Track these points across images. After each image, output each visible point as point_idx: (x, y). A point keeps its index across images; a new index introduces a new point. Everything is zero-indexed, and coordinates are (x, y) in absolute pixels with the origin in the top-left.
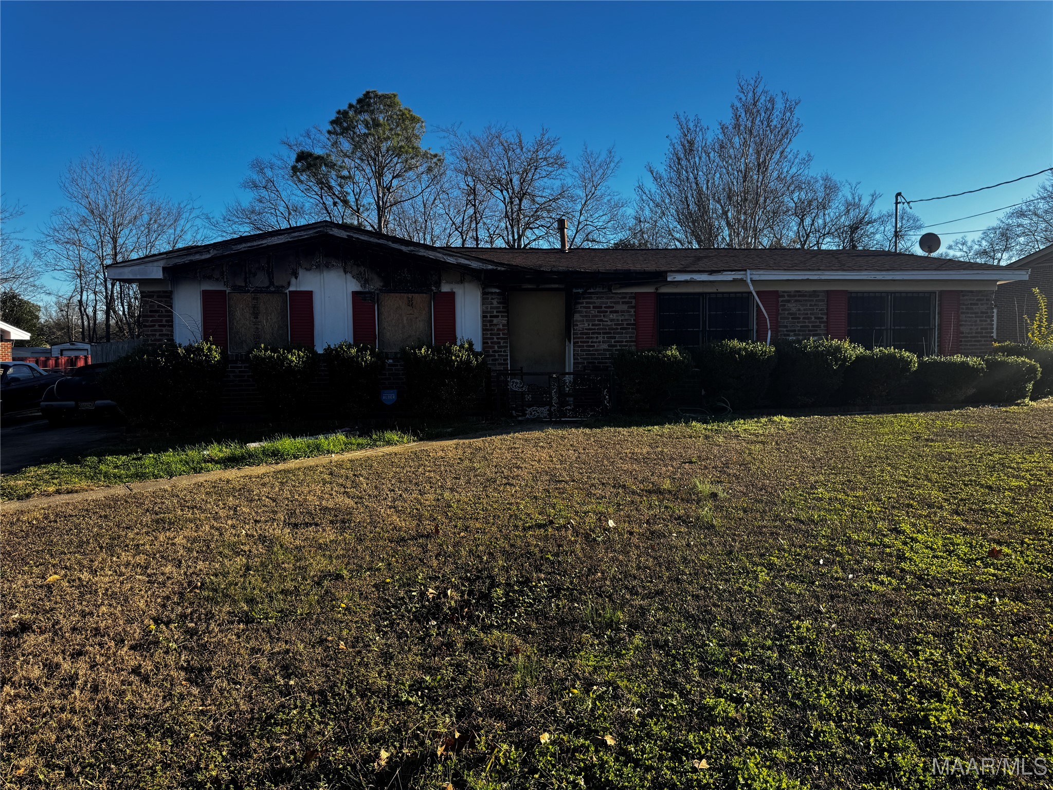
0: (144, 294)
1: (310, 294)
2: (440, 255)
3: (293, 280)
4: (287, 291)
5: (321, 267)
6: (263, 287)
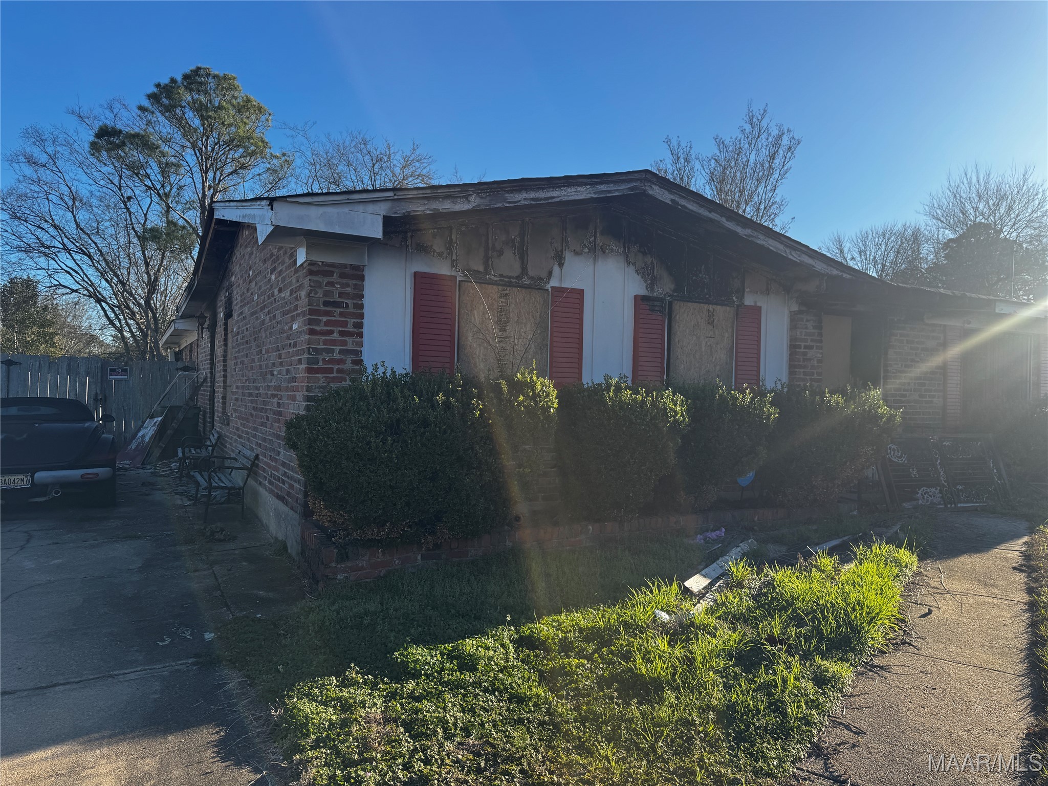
1: (581, 292)
3: (556, 269)
4: (549, 287)
5: (595, 251)
6: (511, 277)
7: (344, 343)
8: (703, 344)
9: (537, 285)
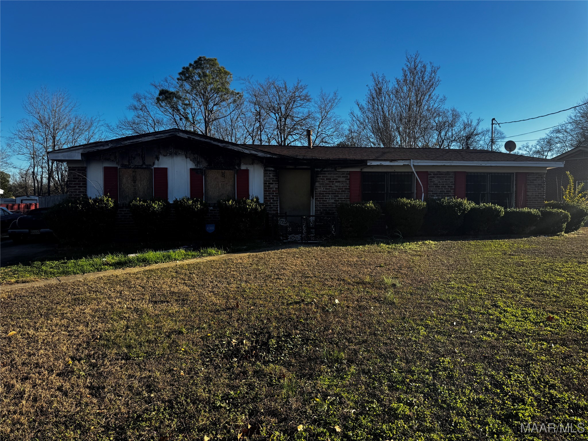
0: (70, 169)
1: (166, 169)
2: (240, 149)
3: (156, 162)
4: (153, 168)
5: (171, 155)
6: (139, 166)
7: (80, 189)
8: (220, 184)
9: (148, 168)
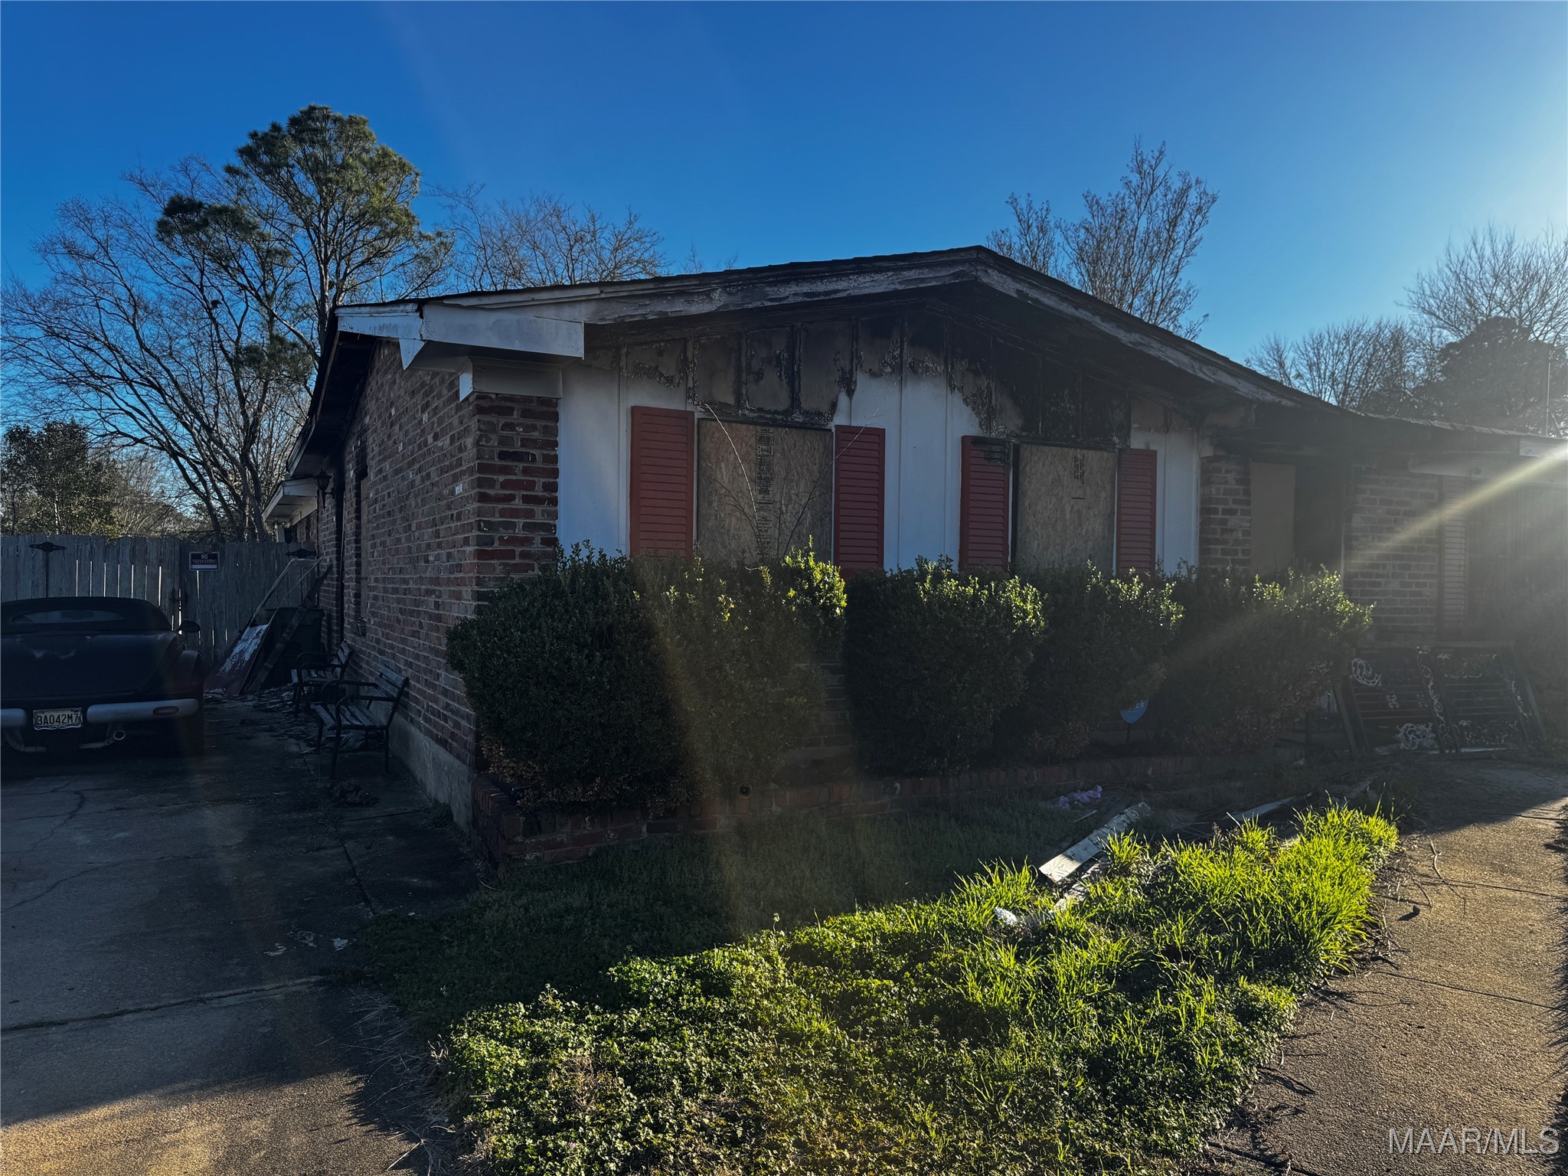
1: (879, 434)
4: (832, 426)
5: (902, 371)
6: (776, 412)
7: (530, 514)
8: (1068, 508)
9: (814, 424)
